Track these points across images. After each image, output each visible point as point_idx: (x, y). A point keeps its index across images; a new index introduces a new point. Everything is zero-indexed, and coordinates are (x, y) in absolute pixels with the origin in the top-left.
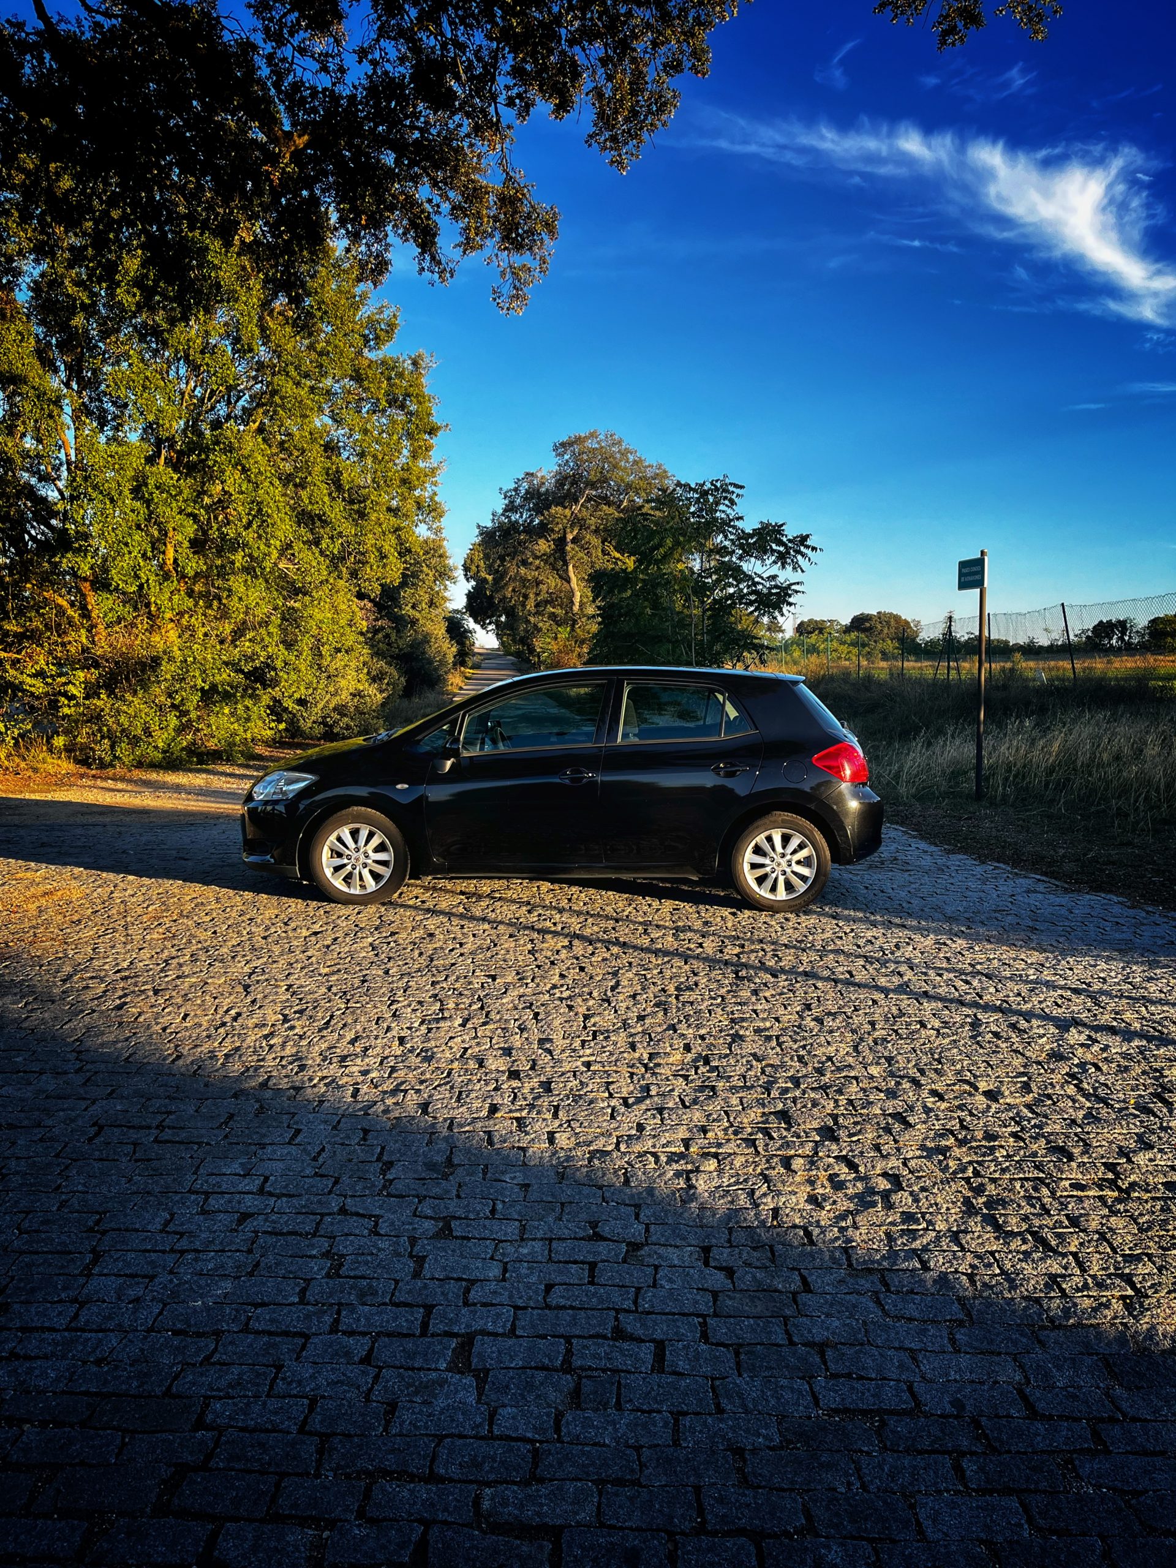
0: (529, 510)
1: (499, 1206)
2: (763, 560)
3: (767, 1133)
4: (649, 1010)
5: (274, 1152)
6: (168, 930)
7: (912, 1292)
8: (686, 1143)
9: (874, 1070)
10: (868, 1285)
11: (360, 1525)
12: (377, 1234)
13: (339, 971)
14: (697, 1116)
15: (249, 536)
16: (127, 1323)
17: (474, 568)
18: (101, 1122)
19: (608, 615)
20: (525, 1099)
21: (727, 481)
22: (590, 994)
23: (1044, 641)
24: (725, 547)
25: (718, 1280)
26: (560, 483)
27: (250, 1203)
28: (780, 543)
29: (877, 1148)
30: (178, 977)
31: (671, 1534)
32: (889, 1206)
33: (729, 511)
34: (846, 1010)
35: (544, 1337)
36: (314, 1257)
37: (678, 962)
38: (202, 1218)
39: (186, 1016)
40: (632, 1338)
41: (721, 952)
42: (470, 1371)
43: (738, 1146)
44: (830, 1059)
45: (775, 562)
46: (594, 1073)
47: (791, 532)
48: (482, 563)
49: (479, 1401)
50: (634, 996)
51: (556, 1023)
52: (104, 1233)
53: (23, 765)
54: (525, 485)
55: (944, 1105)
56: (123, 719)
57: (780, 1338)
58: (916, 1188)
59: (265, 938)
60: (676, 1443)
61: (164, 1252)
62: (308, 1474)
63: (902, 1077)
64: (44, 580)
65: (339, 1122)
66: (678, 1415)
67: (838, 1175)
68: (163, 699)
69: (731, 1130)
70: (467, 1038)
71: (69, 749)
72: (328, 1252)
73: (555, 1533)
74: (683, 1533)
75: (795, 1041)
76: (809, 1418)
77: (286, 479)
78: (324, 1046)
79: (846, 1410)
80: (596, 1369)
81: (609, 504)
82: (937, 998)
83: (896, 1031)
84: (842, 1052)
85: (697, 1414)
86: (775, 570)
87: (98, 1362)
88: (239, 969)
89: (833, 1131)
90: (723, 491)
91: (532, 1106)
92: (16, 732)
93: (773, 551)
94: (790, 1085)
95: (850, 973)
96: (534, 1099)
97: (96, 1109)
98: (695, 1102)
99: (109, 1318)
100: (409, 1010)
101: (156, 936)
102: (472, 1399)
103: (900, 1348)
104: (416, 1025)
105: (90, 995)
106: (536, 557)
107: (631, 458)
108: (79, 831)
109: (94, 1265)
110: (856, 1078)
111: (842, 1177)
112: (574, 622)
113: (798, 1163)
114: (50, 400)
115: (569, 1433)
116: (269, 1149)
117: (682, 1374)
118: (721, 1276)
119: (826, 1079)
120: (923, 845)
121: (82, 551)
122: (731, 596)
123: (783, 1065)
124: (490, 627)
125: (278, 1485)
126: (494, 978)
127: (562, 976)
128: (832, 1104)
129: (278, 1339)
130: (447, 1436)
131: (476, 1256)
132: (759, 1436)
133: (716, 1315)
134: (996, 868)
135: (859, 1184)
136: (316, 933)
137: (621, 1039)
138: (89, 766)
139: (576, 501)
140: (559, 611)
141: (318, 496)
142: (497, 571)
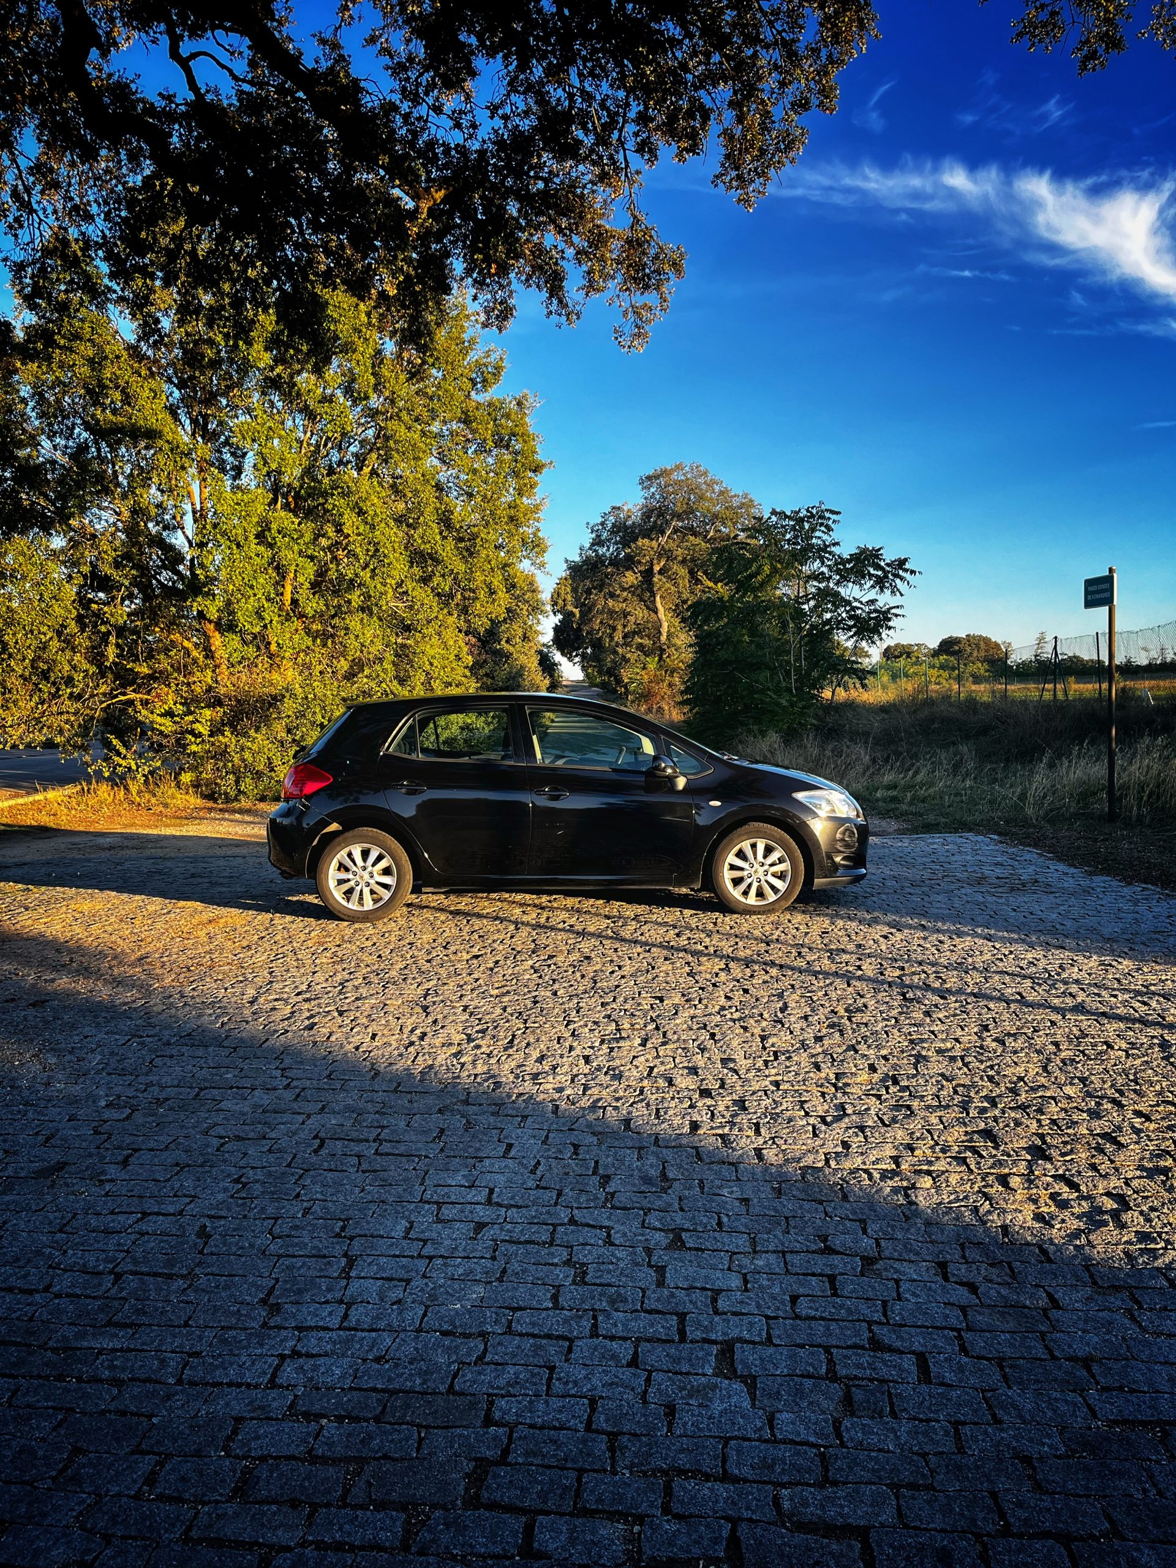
0: (616, 543)
1: (725, 1219)
2: (861, 585)
3: (975, 1151)
4: (824, 1031)
5: (493, 1165)
6: (335, 954)
7: (1165, 1309)
8: (896, 1160)
9: (1069, 1090)
10: (1119, 1303)
11: (668, 1521)
12: (612, 1244)
13: (508, 992)
14: (900, 1134)
15: (366, 575)
16: (395, 1324)
17: (560, 602)
18: (322, 1135)
19: (704, 645)
20: (723, 1116)
21: (823, 507)
22: (761, 1015)
23: (1142, 660)
24: (823, 573)
25: (962, 1295)
26: (647, 514)
27: (483, 1213)
28: (878, 567)
29: (1094, 1167)
30: (357, 999)
31: (978, 1536)
32: (1122, 1226)
33: (825, 537)
34: (1025, 1030)
35: (802, 1346)
36: (556, 1265)
37: (840, 984)
38: (440, 1226)
39: (374, 1036)
40: (890, 1349)
41: (882, 974)
42: (736, 1377)
43: (950, 1164)
44: (1021, 1079)
45: (873, 587)
46: (785, 1091)
47: (889, 556)
48: (569, 597)
49: (753, 1405)
50: (806, 1018)
51: (735, 1043)
52: (352, 1238)
53: (153, 800)
54: (612, 519)
55: (1152, 1126)
56: (247, 755)
57: (1041, 1353)
58: (1144, 1208)
59: (429, 961)
60: (961, 1450)
61: (412, 1257)
62: (605, 1471)
63: (1102, 1098)
64: (173, 623)
65: (547, 1137)
66: (956, 1424)
67: (1060, 1194)
68: (284, 735)
69: (938, 1148)
70: (649, 1057)
71: (196, 785)
72: (569, 1260)
73: (862, 1533)
74: (989, 1535)
75: (982, 1062)
76: (1090, 1428)
77: (400, 520)
78: (513, 1064)
79: (1125, 1422)
80: (863, 1379)
81: (696, 534)
82: (1120, 1018)
83: (1083, 1052)
84: (1032, 1073)
85: (976, 1424)
86: (872, 595)
87: (377, 1360)
88: (413, 991)
89: (1044, 1151)
90: (819, 518)
91: (732, 1124)
92: (147, 769)
93: (871, 575)
94: (986, 1104)
95: (1019, 994)
96: (732, 1116)
97: (314, 1122)
98: (894, 1120)
99: (378, 1318)
100: (587, 1030)
101: (324, 960)
102: (746, 1404)
103: (1166, 1363)
104: (597, 1044)
105: (277, 1016)
106: (624, 589)
107: (717, 488)
108: (222, 863)
109: (351, 1268)
110: (1054, 1098)
111: (1065, 1196)
112: (662, 651)
113: (1015, 1182)
114: (183, 453)
115: (852, 1439)
116: (487, 1162)
117: (951, 1386)
118: (963, 1292)
119: (1023, 1098)
120: (1061, 867)
121: (211, 595)
122: (829, 621)
123: (974, 1085)
124: (577, 659)
125: (579, 1480)
126: (661, 1000)
127: (728, 998)
128: (1035, 1125)
129: (544, 1342)
130: (731, 1438)
131: (714, 1268)
132: (1043, 1444)
133: (969, 1329)
134: (1144, 889)
135: (1084, 1203)
136: (476, 957)
137: (803, 1058)
138: (215, 801)
139: (663, 533)
140: (647, 642)
141: (430, 535)
142: (584, 605)
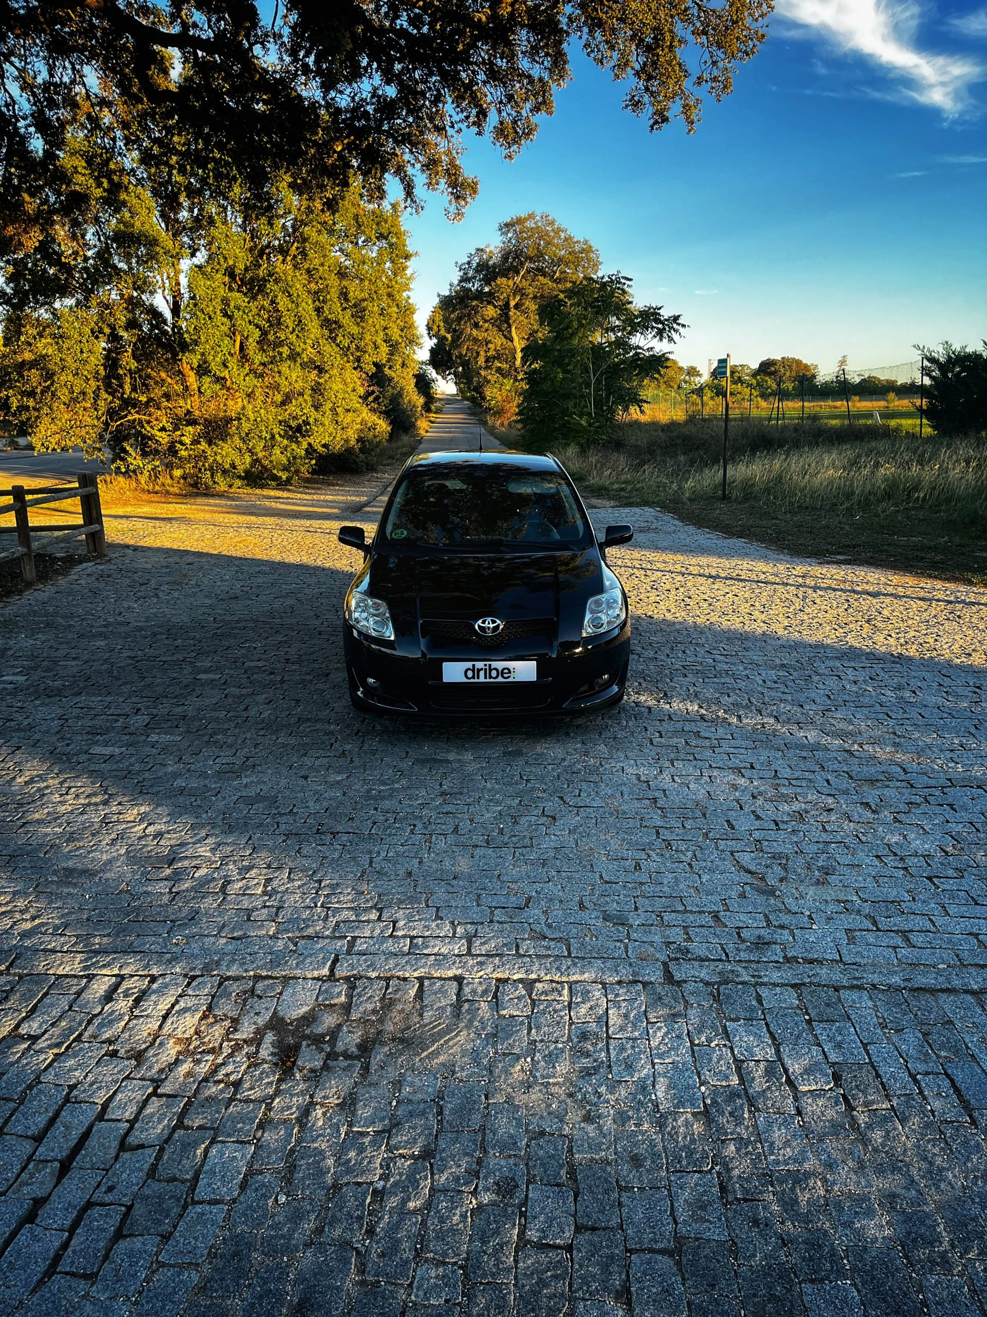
0: (480, 280)
2: (646, 335)
15: (293, 338)
17: (435, 328)
19: (532, 379)
21: (620, 275)
24: (618, 326)
26: (505, 258)
28: (659, 321)
33: (623, 297)
45: (655, 337)
47: (665, 313)
48: (442, 324)
54: (477, 259)
81: (544, 275)
86: (654, 342)
90: (617, 283)
92: (150, 467)
93: (653, 328)
106: (486, 321)
107: (563, 235)
112: (517, 374)
124: (450, 377)
139: (518, 273)
140: (505, 366)
141: (334, 308)
142: (455, 331)
